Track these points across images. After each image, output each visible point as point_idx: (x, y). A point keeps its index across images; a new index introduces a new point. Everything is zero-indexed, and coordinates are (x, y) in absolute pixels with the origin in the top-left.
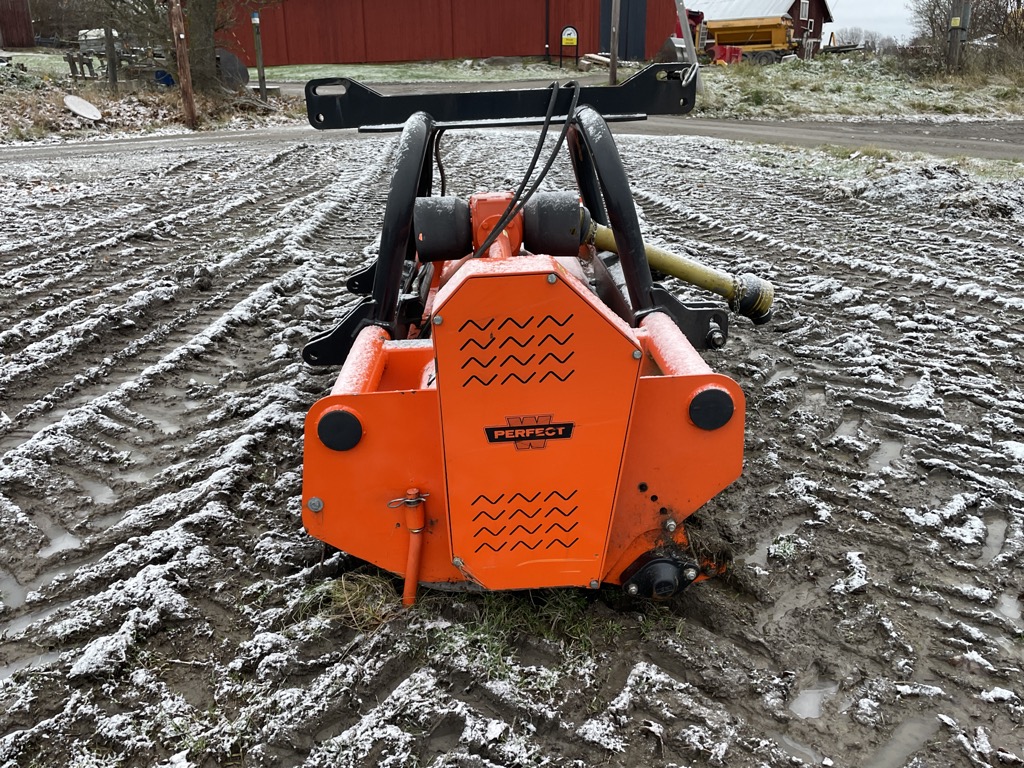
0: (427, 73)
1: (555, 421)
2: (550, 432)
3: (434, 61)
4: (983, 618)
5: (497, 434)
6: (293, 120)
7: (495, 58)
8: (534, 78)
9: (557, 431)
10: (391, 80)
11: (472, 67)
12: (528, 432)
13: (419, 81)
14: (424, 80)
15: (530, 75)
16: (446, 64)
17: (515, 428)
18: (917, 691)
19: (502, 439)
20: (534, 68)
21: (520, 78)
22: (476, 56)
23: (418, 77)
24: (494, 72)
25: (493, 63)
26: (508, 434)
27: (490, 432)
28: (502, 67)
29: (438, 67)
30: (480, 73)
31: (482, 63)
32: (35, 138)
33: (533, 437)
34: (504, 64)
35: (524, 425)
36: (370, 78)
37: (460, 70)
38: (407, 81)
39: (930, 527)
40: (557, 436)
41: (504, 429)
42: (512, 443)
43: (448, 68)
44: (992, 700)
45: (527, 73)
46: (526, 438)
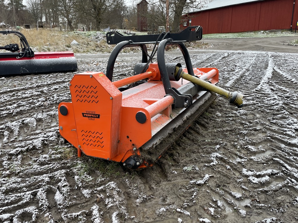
0: (248, 35)
1: (96, 114)
2: (95, 116)
3: (251, 31)
4: (229, 202)
5: (84, 115)
6: (194, 49)
7: (272, 30)
8: (284, 36)
9: (96, 116)
10: (235, 37)
11: (263, 33)
12: (91, 115)
13: (243, 37)
14: (245, 37)
15: (283, 35)
16: (255, 32)
17: (88, 114)
18: (182, 211)
19: (85, 116)
20: (285, 33)
21: (279, 36)
22: (265, 30)
23: (244, 36)
24: (270, 34)
25: (271, 32)
26: (87, 115)
27: (83, 114)
28: (274, 33)
29: (252, 33)
30: (265, 35)
31: (267, 32)
32: (127, 52)
33: (92, 117)
34: (275, 32)
35: (90, 113)
36: (229, 37)
37: (259, 34)
38: (240, 38)
39: (247, 175)
40: (96, 117)
41: (86, 114)
42: (88, 117)
43: (255, 34)
44: (201, 221)
45: (282, 34)
46: (90, 117)
